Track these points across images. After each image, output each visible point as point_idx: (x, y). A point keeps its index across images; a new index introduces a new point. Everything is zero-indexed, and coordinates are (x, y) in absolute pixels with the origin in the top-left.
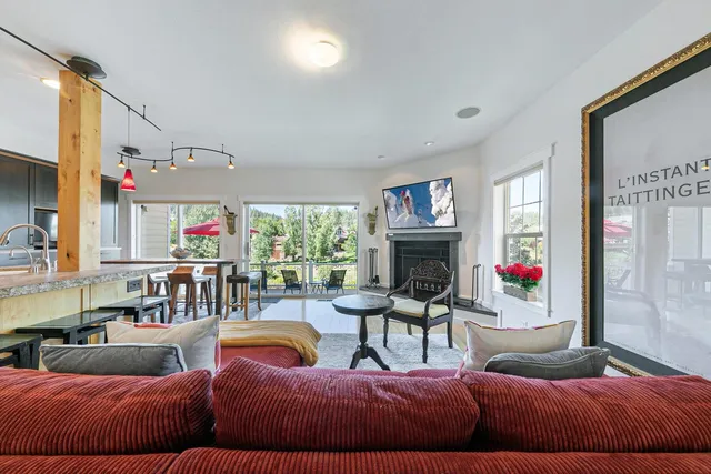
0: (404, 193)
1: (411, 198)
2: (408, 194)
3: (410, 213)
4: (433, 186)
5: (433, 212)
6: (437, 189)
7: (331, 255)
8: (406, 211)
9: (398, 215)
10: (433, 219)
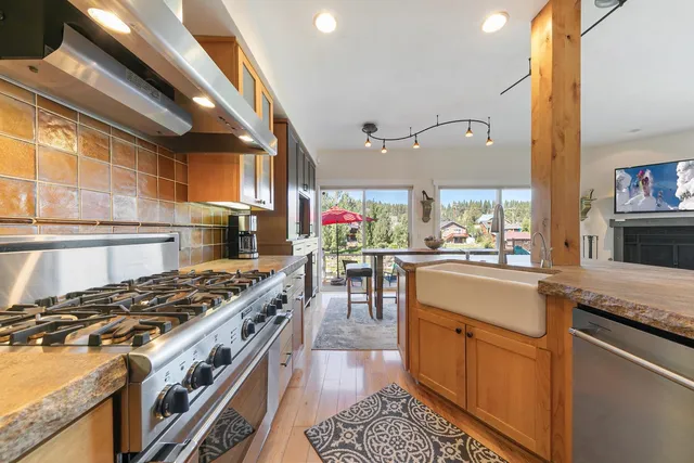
0: (643, 173)
1: (650, 179)
2: (647, 174)
3: (647, 195)
4: (681, 166)
5: (678, 194)
6: (686, 169)
7: (344, 245)
8: (642, 193)
9: (631, 197)
10: (677, 202)
